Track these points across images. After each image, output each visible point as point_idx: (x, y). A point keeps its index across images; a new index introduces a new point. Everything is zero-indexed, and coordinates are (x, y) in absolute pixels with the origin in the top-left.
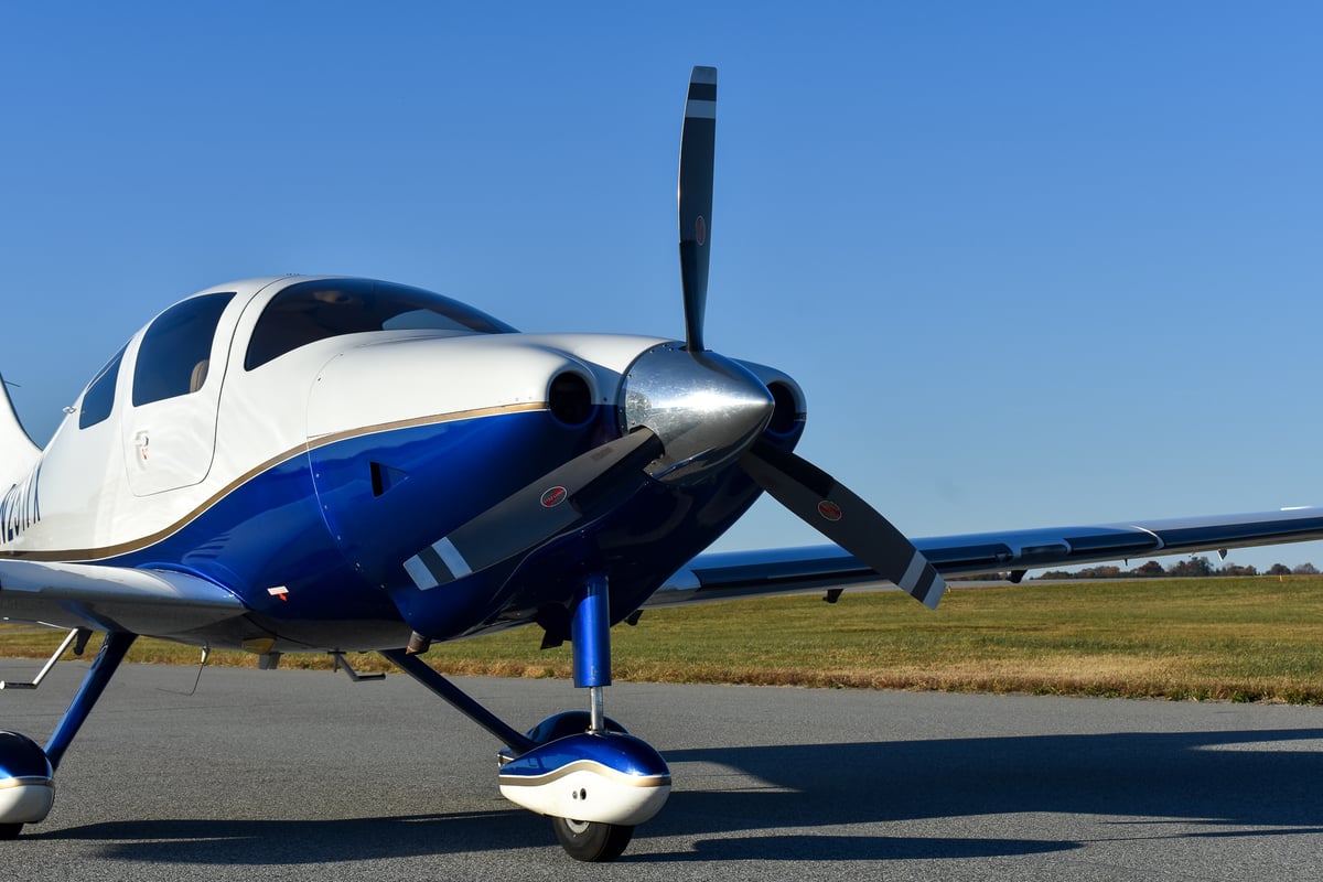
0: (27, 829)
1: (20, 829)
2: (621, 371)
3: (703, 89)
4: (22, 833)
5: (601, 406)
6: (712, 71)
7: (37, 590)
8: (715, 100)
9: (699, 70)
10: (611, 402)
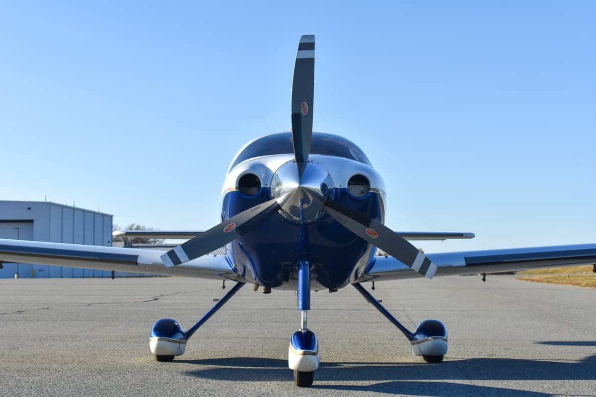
0: (176, 358)
1: (174, 358)
3: (307, 45)
4: (174, 360)
5: (264, 188)
6: (313, 37)
7: (151, 263)
8: (314, 50)
9: (304, 37)
10: (268, 186)
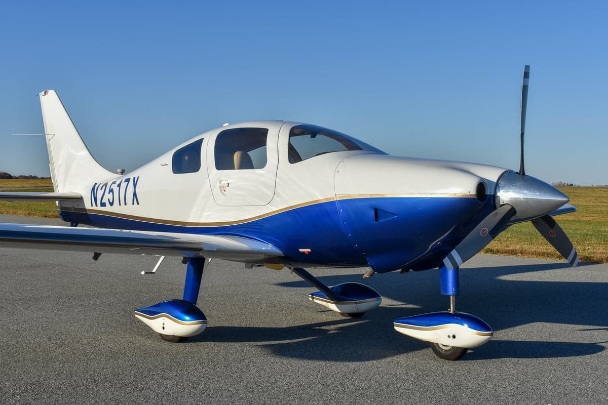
2: (495, 181)
5: (490, 195)
8: (529, 78)
10: (492, 194)
